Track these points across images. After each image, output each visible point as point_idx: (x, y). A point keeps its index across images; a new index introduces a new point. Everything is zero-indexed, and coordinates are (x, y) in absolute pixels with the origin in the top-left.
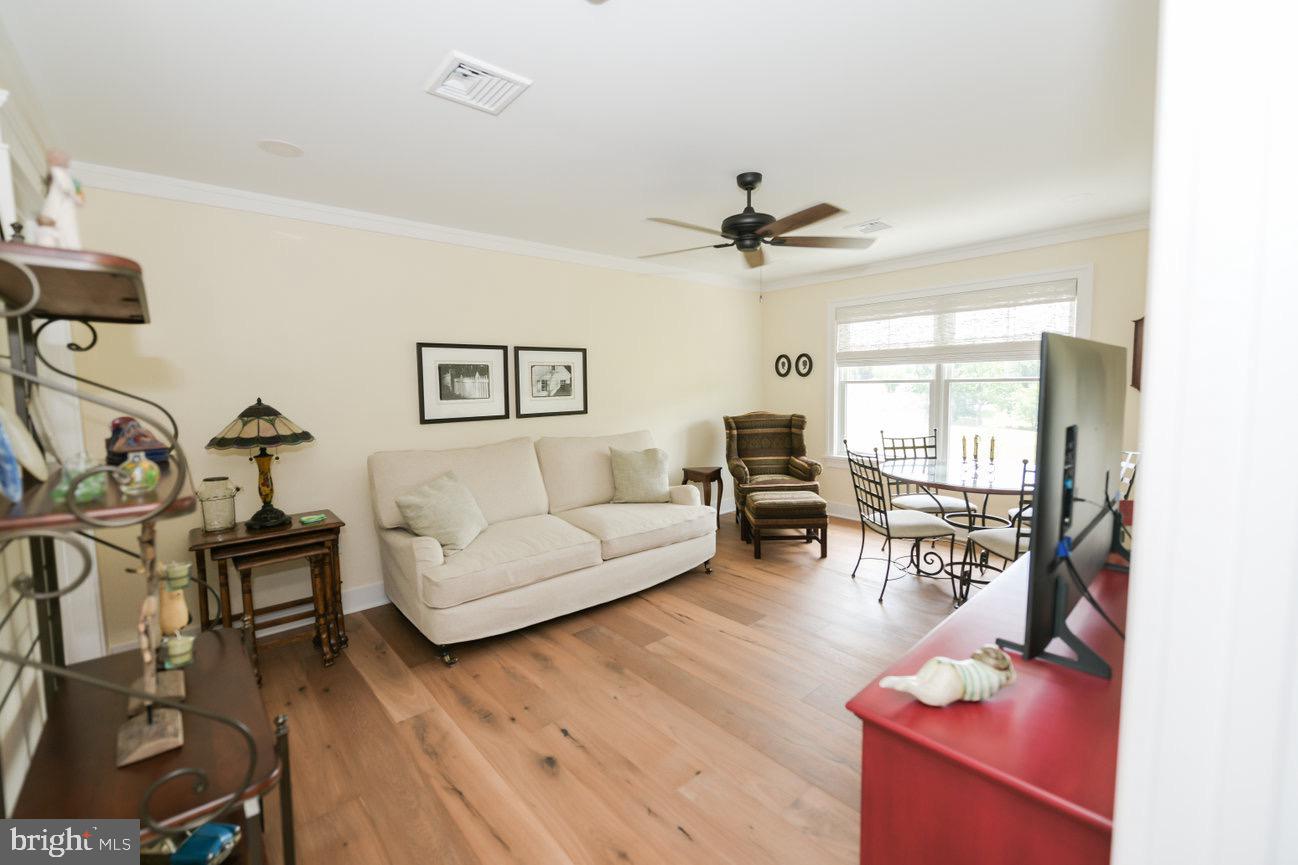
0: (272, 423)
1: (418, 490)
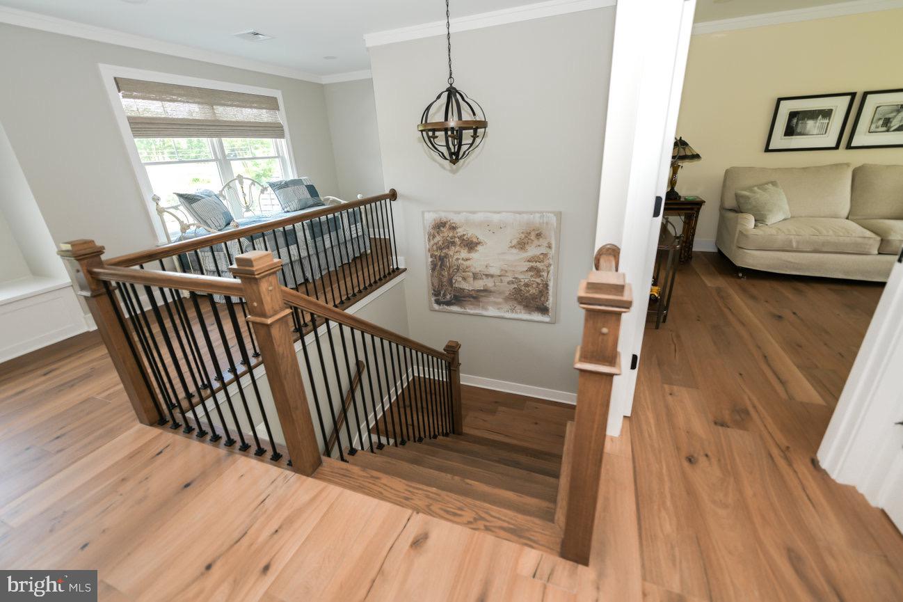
0: (684, 149)
1: (750, 189)
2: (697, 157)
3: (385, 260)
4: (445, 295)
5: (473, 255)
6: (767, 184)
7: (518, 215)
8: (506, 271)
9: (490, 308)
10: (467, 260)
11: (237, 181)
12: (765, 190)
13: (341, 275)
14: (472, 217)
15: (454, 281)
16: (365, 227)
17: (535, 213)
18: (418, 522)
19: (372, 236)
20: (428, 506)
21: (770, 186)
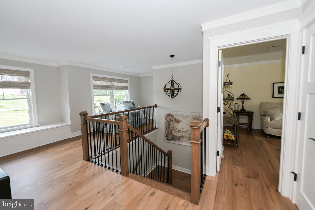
0: (245, 96)
1: (268, 109)
2: (249, 99)
3: (152, 125)
4: (169, 137)
5: (178, 125)
6: (274, 108)
7: (192, 113)
8: (189, 130)
9: (183, 142)
10: (176, 126)
11: (114, 101)
12: (273, 109)
13: (139, 128)
14: (178, 113)
15: (172, 133)
16: (147, 115)
17: (197, 113)
18: (153, 190)
19: (149, 118)
20: (156, 187)
21: (275, 108)
